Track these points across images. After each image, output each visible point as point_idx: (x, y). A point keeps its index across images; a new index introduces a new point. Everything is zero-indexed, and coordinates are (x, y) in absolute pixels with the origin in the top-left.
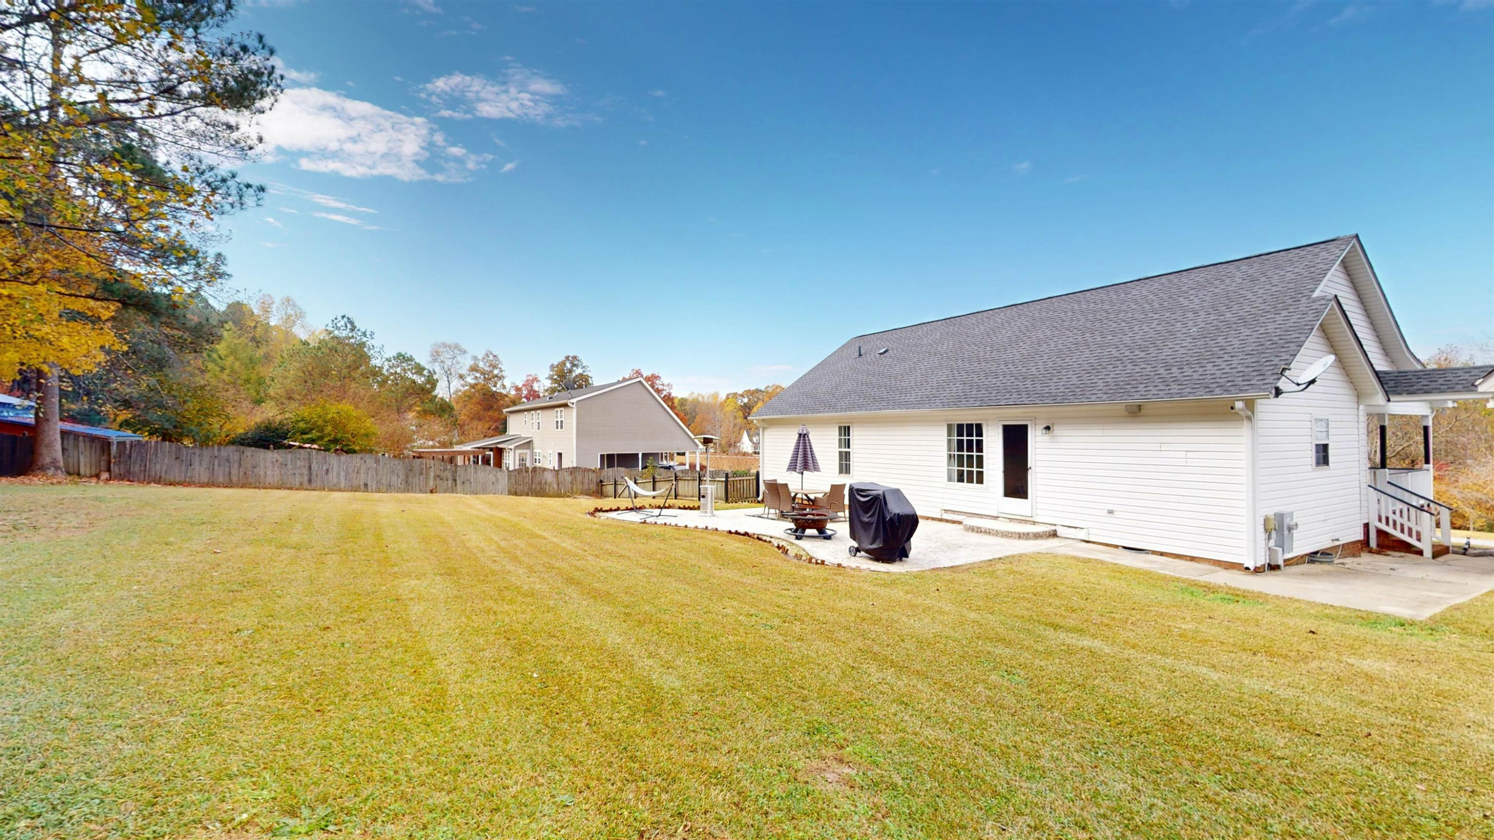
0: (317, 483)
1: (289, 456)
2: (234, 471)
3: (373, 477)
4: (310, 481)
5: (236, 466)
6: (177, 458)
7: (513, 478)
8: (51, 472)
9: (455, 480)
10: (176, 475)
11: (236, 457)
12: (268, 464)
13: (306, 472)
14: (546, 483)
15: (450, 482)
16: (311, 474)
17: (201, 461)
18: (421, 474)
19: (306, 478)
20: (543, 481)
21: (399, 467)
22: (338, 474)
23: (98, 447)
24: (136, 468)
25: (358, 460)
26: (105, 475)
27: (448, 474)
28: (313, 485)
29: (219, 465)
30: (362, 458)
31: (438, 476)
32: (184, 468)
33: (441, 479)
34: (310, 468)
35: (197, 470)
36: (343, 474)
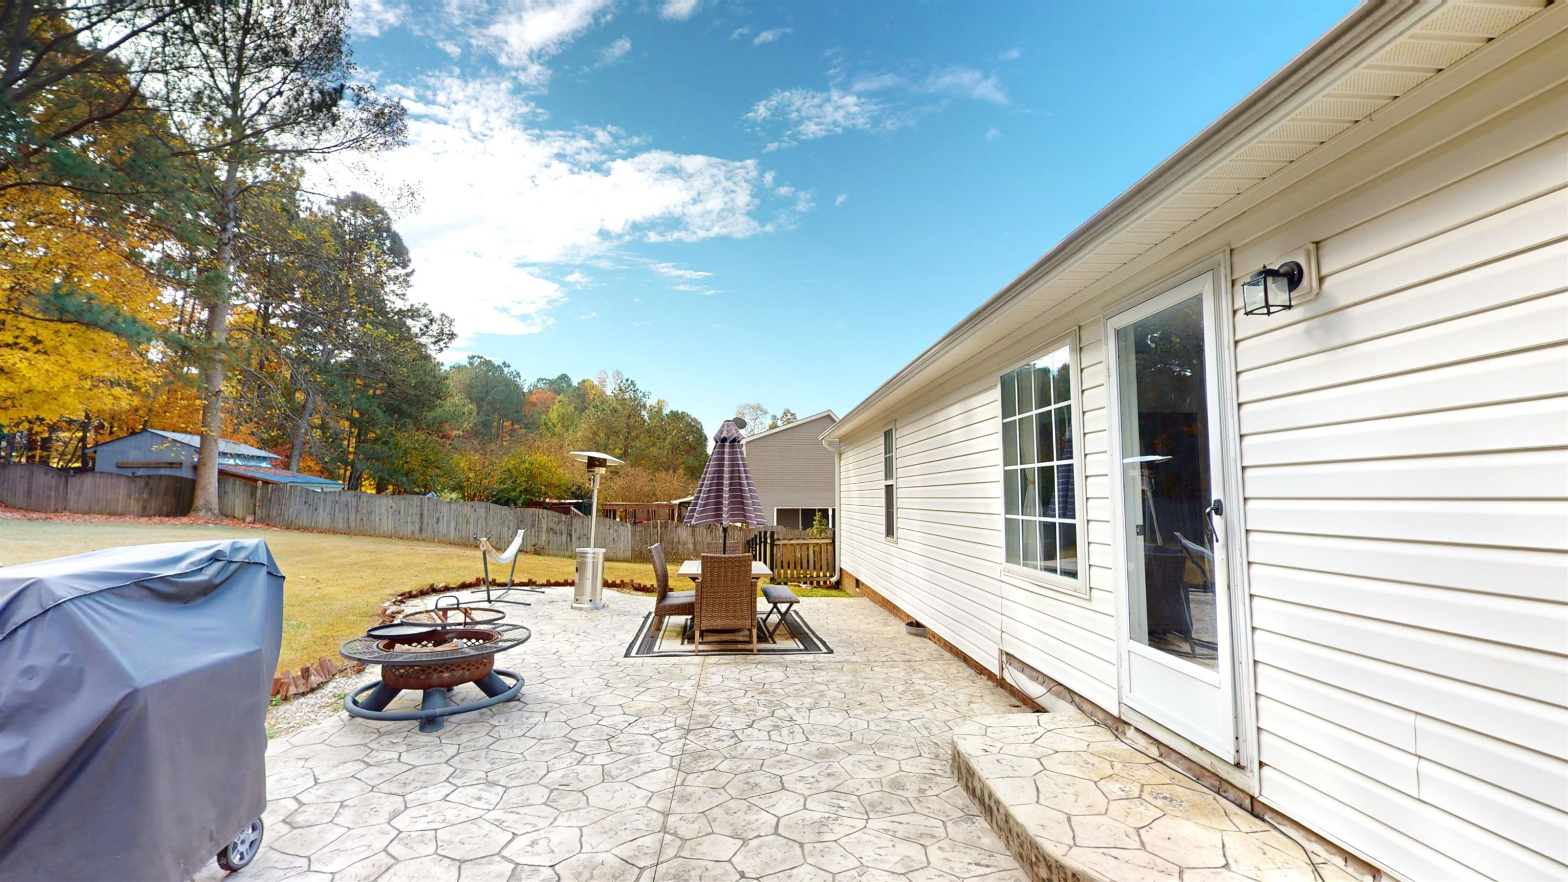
0: (428, 533)
1: (403, 502)
2: (352, 517)
3: (482, 528)
4: (421, 530)
5: (353, 511)
6: (306, 502)
7: (638, 534)
8: (202, 514)
9: (571, 535)
10: (304, 520)
11: (354, 503)
12: (383, 510)
13: (418, 520)
14: (679, 542)
15: (564, 537)
16: (422, 523)
17: (325, 505)
18: (533, 526)
19: (417, 527)
20: (676, 540)
21: (511, 517)
22: (449, 523)
23: (249, 492)
24: (274, 513)
25: (469, 507)
26: (249, 519)
27: (563, 527)
28: (424, 535)
29: (340, 510)
30: (472, 506)
31: (552, 529)
32: (310, 512)
33: (555, 533)
34: (422, 516)
35: (321, 515)
36: (453, 523)
